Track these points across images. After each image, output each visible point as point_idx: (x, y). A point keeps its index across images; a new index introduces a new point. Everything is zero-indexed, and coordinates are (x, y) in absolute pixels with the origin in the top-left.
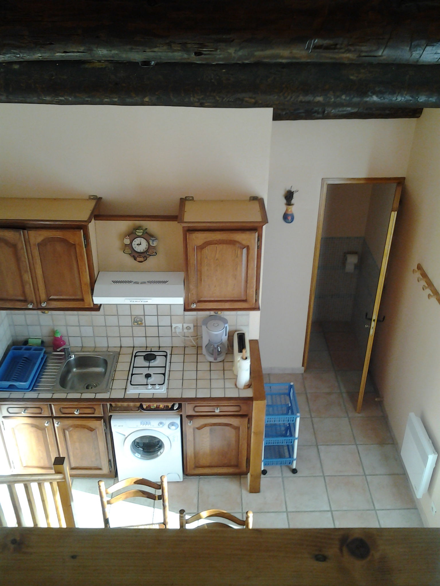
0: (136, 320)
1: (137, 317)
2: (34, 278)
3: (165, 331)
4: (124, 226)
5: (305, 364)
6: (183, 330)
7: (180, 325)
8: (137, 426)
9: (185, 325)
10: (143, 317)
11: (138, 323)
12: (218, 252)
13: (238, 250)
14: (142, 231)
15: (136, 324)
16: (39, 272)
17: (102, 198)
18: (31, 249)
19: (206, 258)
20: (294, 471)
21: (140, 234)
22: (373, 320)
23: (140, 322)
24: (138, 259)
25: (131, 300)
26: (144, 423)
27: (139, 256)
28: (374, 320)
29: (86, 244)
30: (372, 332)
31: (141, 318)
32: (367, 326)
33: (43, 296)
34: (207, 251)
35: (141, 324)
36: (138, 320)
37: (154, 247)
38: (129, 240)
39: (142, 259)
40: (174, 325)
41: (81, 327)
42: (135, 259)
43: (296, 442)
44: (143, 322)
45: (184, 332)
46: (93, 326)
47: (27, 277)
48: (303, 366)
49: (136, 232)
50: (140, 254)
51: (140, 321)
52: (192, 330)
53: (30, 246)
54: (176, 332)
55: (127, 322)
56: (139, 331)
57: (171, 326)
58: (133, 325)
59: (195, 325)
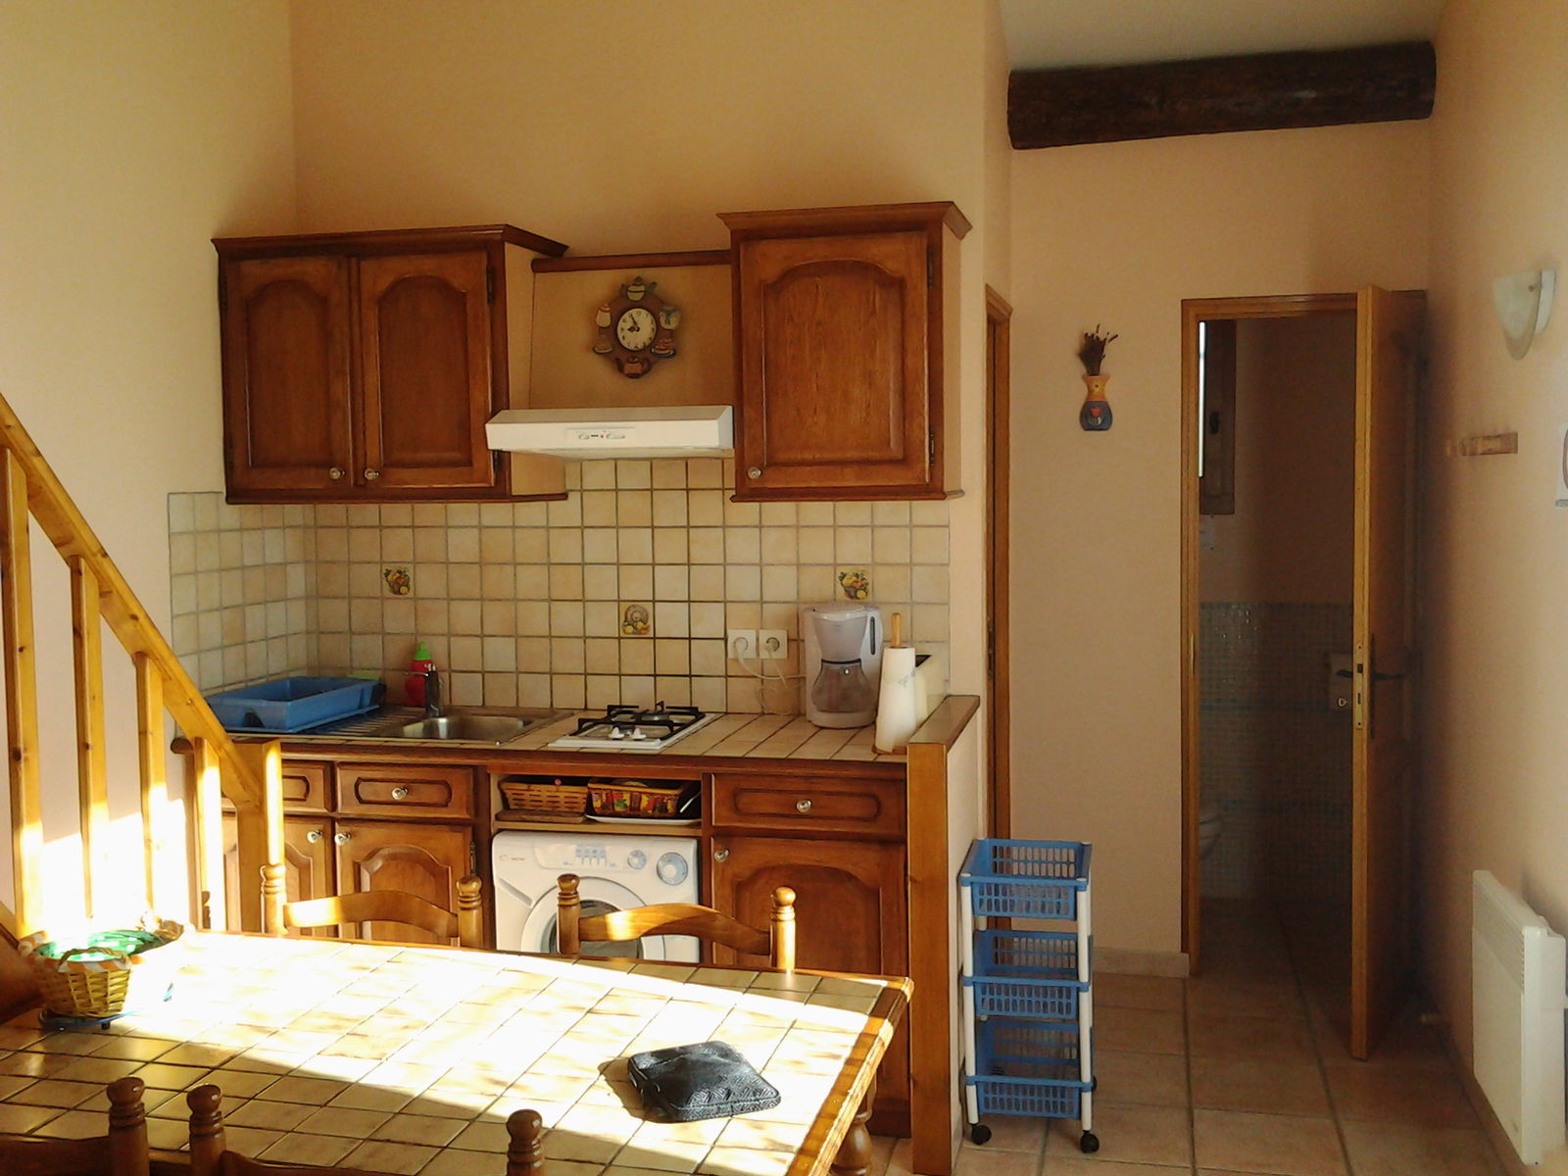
0: (632, 615)
1: (634, 606)
2: (357, 393)
3: (707, 657)
4: (600, 283)
5: (1192, 946)
6: (758, 654)
7: (750, 635)
8: (566, 864)
9: (764, 635)
10: (649, 606)
11: (635, 628)
12: (821, 300)
13: (875, 293)
14: (642, 288)
15: (630, 629)
16: (373, 380)
17: (567, 247)
18: (360, 309)
19: (791, 319)
20: (1088, 1144)
21: (638, 297)
22: (1355, 669)
23: (640, 625)
24: (629, 368)
25: (580, 432)
26: (587, 851)
27: (631, 360)
28: (1360, 669)
29: (490, 290)
30: (1360, 713)
31: (644, 610)
32: (1345, 702)
33: (374, 452)
34: (791, 299)
35: (643, 632)
36: (637, 615)
37: (672, 333)
38: (608, 314)
39: (637, 368)
40: (732, 635)
41: (485, 638)
42: (621, 369)
43: (1086, 1000)
44: (650, 622)
45: (763, 660)
46: (517, 636)
47: (341, 390)
48: (1184, 949)
49: (629, 293)
50: (633, 354)
51: (641, 620)
52: (782, 653)
53: (360, 300)
54: (736, 660)
55: (605, 621)
56: (638, 653)
57: (725, 639)
58: (622, 635)
59: (792, 637)
